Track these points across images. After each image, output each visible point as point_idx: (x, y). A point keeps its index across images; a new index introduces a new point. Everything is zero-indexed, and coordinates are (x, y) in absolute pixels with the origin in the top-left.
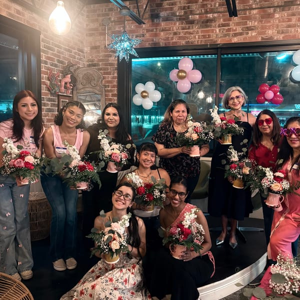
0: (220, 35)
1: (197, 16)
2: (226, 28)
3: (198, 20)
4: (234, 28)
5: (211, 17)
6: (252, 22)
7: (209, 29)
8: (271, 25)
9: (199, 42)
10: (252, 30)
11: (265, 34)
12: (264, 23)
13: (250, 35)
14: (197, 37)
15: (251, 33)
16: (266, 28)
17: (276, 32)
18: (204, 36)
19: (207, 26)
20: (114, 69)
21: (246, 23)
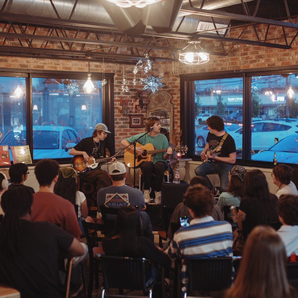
0: (242, 62)
1: (228, 47)
2: (246, 56)
3: (228, 50)
4: (251, 57)
5: (236, 47)
6: (261, 51)
7: (235, 57)
8: (273, 54)
9: (230, 68)
10: (262, 58)
11: (270, 61)
12: (269, 53)
13: (260, 62)
14: (228, 64)
15: (262, 61)
16: (271, 57)
17: (277, 60)
18: (232, 63)
19: (234, 55)
20: (178, 90)
21: (257, 53)
